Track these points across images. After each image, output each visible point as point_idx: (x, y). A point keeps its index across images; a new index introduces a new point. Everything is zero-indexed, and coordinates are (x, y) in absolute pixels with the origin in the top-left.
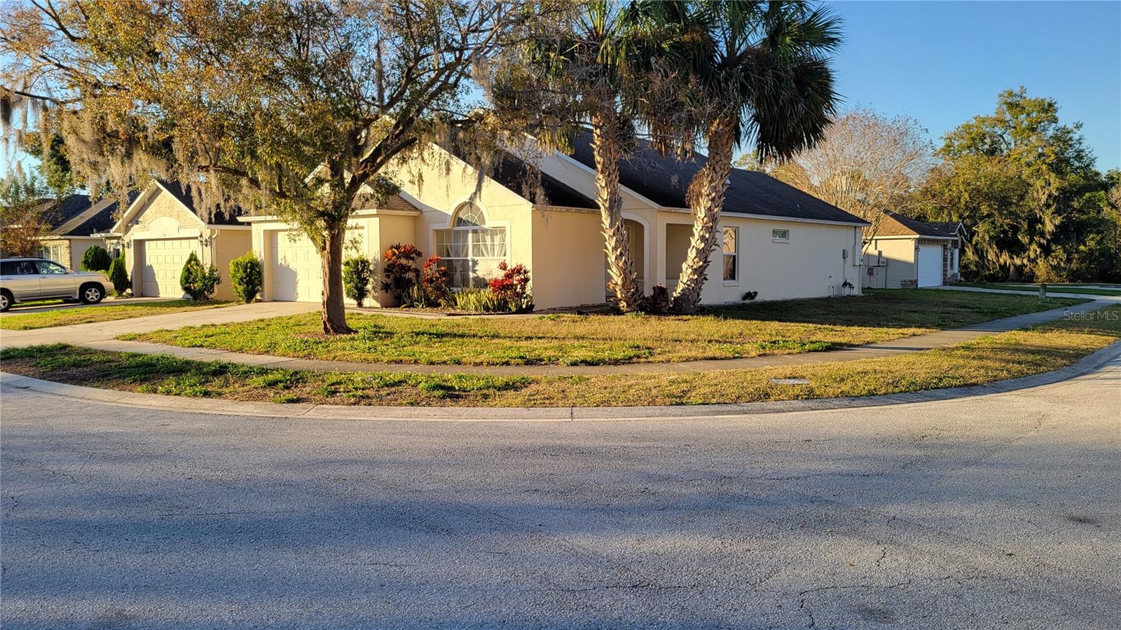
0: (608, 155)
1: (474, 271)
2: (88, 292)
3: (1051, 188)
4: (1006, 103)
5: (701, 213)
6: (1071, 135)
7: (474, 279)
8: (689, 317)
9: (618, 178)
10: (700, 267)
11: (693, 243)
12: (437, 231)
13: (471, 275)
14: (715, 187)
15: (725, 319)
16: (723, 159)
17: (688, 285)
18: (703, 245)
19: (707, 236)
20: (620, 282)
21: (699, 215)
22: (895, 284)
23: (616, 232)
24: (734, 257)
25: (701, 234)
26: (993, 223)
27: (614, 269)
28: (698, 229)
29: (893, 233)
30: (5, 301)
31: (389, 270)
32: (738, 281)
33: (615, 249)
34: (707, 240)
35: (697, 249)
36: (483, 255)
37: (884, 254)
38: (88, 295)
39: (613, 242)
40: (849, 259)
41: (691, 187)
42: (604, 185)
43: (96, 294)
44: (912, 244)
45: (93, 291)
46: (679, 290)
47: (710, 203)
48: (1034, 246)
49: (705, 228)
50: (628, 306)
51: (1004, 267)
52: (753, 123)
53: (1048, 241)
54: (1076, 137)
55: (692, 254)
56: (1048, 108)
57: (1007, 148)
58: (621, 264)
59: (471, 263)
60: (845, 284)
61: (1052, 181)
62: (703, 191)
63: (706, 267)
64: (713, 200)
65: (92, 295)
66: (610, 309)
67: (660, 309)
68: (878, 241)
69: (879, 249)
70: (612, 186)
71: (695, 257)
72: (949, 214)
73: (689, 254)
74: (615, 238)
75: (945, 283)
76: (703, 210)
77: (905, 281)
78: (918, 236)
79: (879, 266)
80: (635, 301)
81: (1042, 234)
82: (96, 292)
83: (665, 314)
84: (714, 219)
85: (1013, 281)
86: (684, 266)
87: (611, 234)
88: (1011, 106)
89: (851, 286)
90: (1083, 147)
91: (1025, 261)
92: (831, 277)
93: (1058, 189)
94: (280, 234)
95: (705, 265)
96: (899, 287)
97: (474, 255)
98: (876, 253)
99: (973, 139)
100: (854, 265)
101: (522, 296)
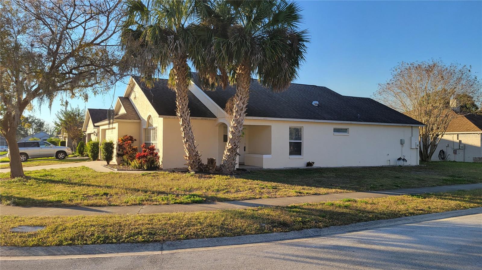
2: (59, 155)
10: (231, 148)
12: (145, 129)
16: (241, 88)
17: (226, 158)
18: (232, 136)
20: (188, 156)
22: (469, 160)
23: (184, 130)
24: (300, 143)
27: (186, 149)
29: (468, 131)
30: (25, 158)
32: (303, 156)
34: (235, 133)
37: (463, 142)
38: (59, 156)
39: (183, 134)
40: (407, 144)
43: (63, 155)
44: (479, 136)
45: (62, 154)
58: (187, 146)
60: (400, 159)
65: (61, 156)
68: (459, 135)
69: (459, 139)
70: (182, 105)
77: (476, 158)
79: (459, 149)
82: (63, 154)
89: (405, 160)
92: (388, 155)
96: (472, 161)
98: (458, 141)
100: (411, 148)
101: (153, 162)
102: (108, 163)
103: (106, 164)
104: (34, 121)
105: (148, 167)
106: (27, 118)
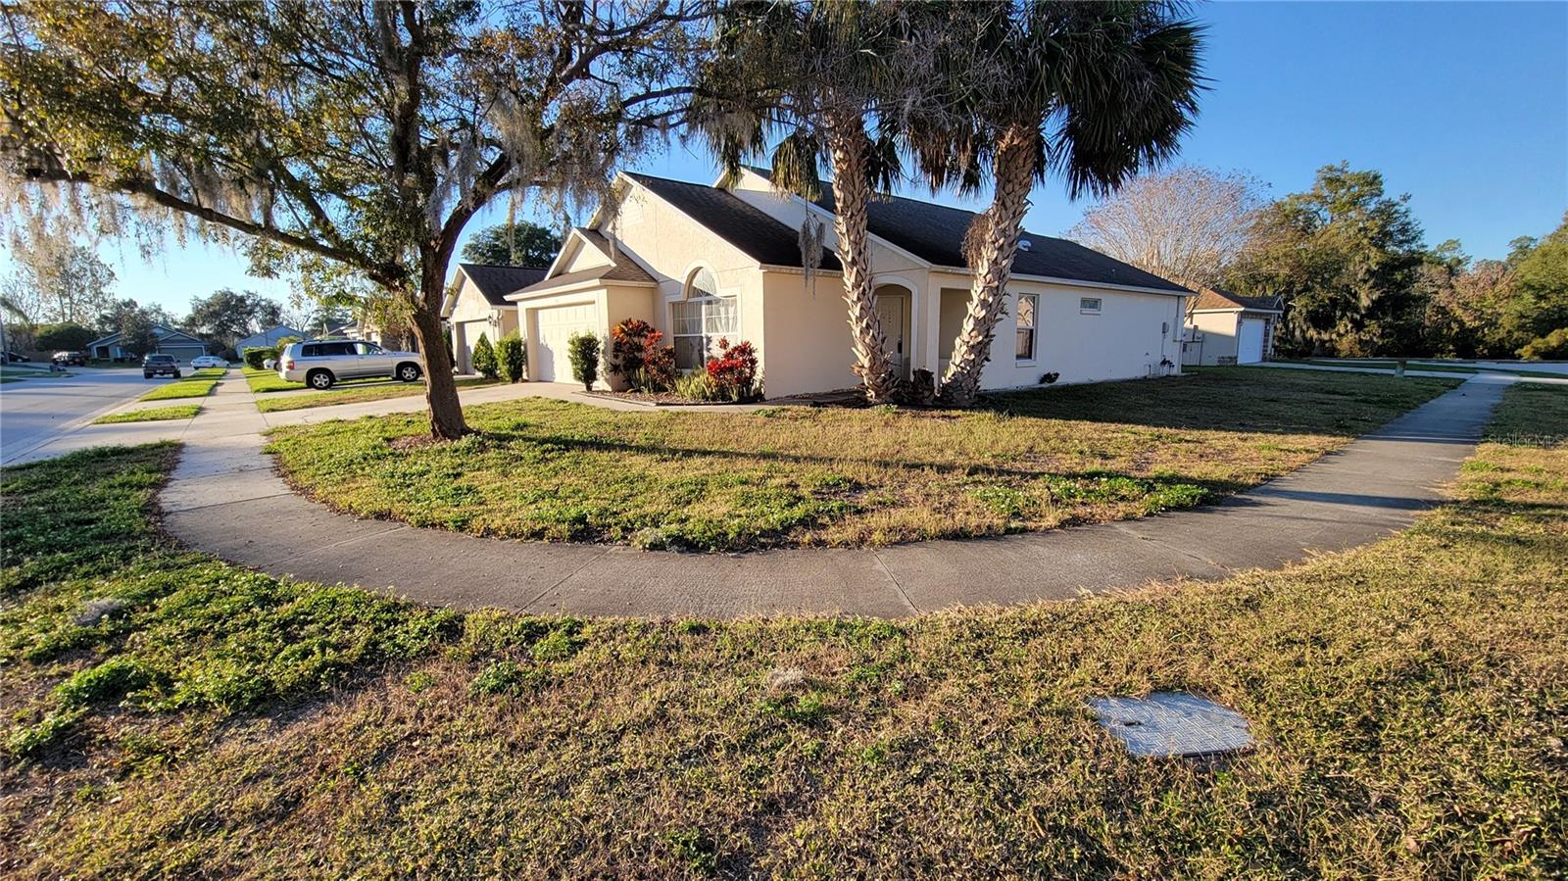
0: (852, 189)
1: (709, 350)
2: (403, 371)
3: (1370, 262)
4: (1325, 179)
5: (983, 269)
6: (1397, 207)
7: (709, 358)
8: (960, 412)
9: (865, 222)
10: (979, 343)
11: (971, 311)
12: (674, 304)
13: (705, 353)
14: (1004, 231)
15: (1012, 415)
16: (1017, 187)
17: (962, 368)
18: (983, 313)
19: (991, 299)
20: (867, 365)
21: (980, 271)
22: (1211, 360)
23: (861, 297)
24: (1031, 331)
25: (982, 297)
26: (1312, 297)
27: (860, 347)
28: (977, 290)
29: (1213, 307)
30: (328, 380)
31: (618, 347)
32: (1035, 360)
33: (860, 319)
34: (990, 305)
35: (976, 319)
36: (717, 330)
37: (1200, 328)
38: (404, 374)
39: (857, 311)
40: (1170, 334)
41: (970, 231)
42: (844, 231)
43: (413, 373)
44: (1234, 318)
45: (408, 370)
46: (949, 375)
47: (996, 253)
48: (1346, 321)
49: (988, 289)
50: (878, 395)
51: (1309, 342)
52: (1064, 138)
53: (1362, 316)
54: (1403, 209)
55: (968, 325)
56: (1373, 181)
57: (1323, 224)
58: (867, 340)
59: (705, 340)
60: (1164, 362)
61: (1372, 255)
62: (987, 237)
63: (988, 343)
64: (1001, 248)
65: (408, 373)
66: (855, 400)
67: (921, 401)
68: (1196, 315)
69: (1194, 323)
70: (855, 231)
71: (973, 330)
72: (1264, 288)
73: (965, 326)
74: (859, 305)
75: (1264, 359)
76: (986, 263)
77: (1223, 358)
78: (1242, 309)
79: (1194, 340)
80: (887, 389)
81: (1356, 310)
82: (412, 370)
83: (925, 408)
84: (1000, 276)
85: (1317, 355)
86: (958, 341)
87: (855, 299)
88: (1330, 181)
89: (1171, 365)
90: (1411, 218)
91: (1334, 336)
92: (1147, 354)
93: (1378, 263)
94: (540, 312)
95: (986, 340)
96: (1216, 364)
97: (708, 331)
99: (1287, 216)
100: (1175, 341)
101: (747, 382)
102: (589, 388)
103: (584, 388)
104: (258, 304)
105: (740, 394)
106: (242, 297)
